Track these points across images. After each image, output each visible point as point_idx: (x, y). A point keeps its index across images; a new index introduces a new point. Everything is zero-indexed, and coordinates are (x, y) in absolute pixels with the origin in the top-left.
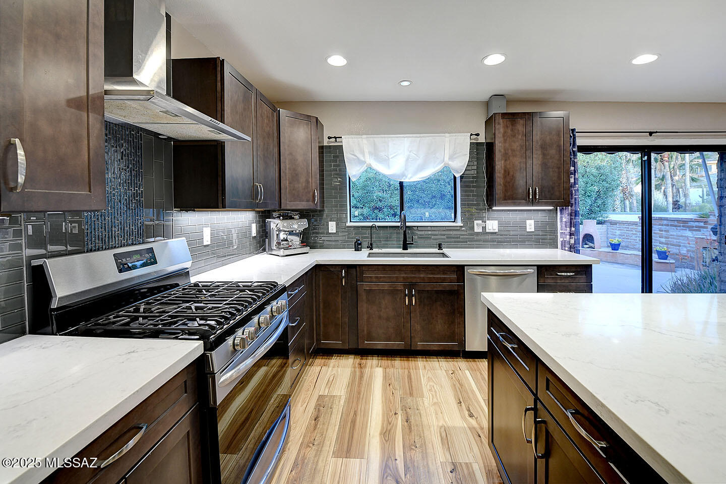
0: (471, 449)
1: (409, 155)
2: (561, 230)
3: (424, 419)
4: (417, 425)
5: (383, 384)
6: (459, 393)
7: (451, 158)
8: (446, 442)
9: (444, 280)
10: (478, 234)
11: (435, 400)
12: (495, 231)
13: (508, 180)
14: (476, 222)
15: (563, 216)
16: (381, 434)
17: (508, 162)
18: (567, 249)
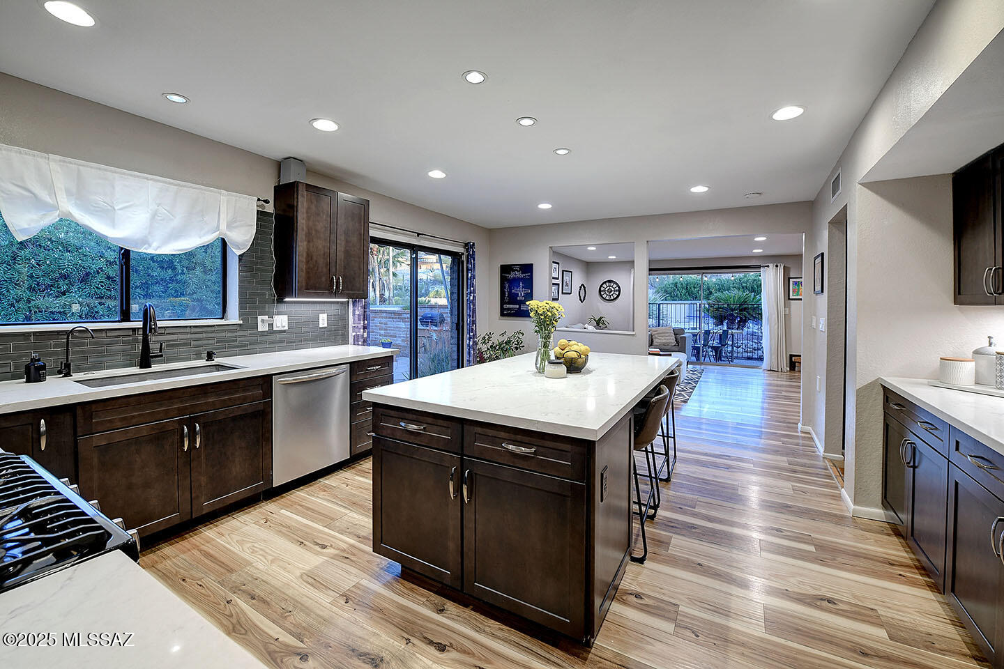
0: (348, 572)
1: (156, 211)
2: (354, 324)
3: (274, 582)
4: (271, 594)
5: (170, 585)
6: (292, 535)
7: (229, 226)
8: (318, 584)
9: (244, 400)
10: (263, 333)
11: (270, 558)
12: (285, 329)
13: (311, 266)
14: (260, 318)
15: (356, 308)
16: (228, 634)
17: (311, 245)
18: (360, 343)
